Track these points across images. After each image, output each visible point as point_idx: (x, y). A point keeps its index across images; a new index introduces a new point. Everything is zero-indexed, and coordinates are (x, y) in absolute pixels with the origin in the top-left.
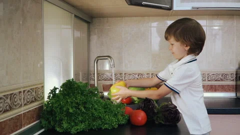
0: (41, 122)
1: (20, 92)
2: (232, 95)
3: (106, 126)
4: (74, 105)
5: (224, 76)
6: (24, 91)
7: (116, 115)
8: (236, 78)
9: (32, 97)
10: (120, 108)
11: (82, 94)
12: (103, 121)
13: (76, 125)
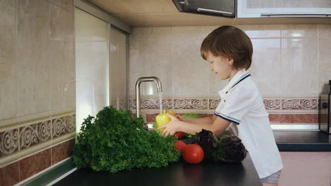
0: (73, 159)
1: (49, 121)
2: (314, 127)
3: (154, 164)
4: (114, 137)
5: (304, 103)
6: (53, 120)
7: (165, 150)
8: (319, 105)
9: (62, 128)
10: (171, 142)
11: (123, 124)
12: (150, 157)
13: (117, 162)
